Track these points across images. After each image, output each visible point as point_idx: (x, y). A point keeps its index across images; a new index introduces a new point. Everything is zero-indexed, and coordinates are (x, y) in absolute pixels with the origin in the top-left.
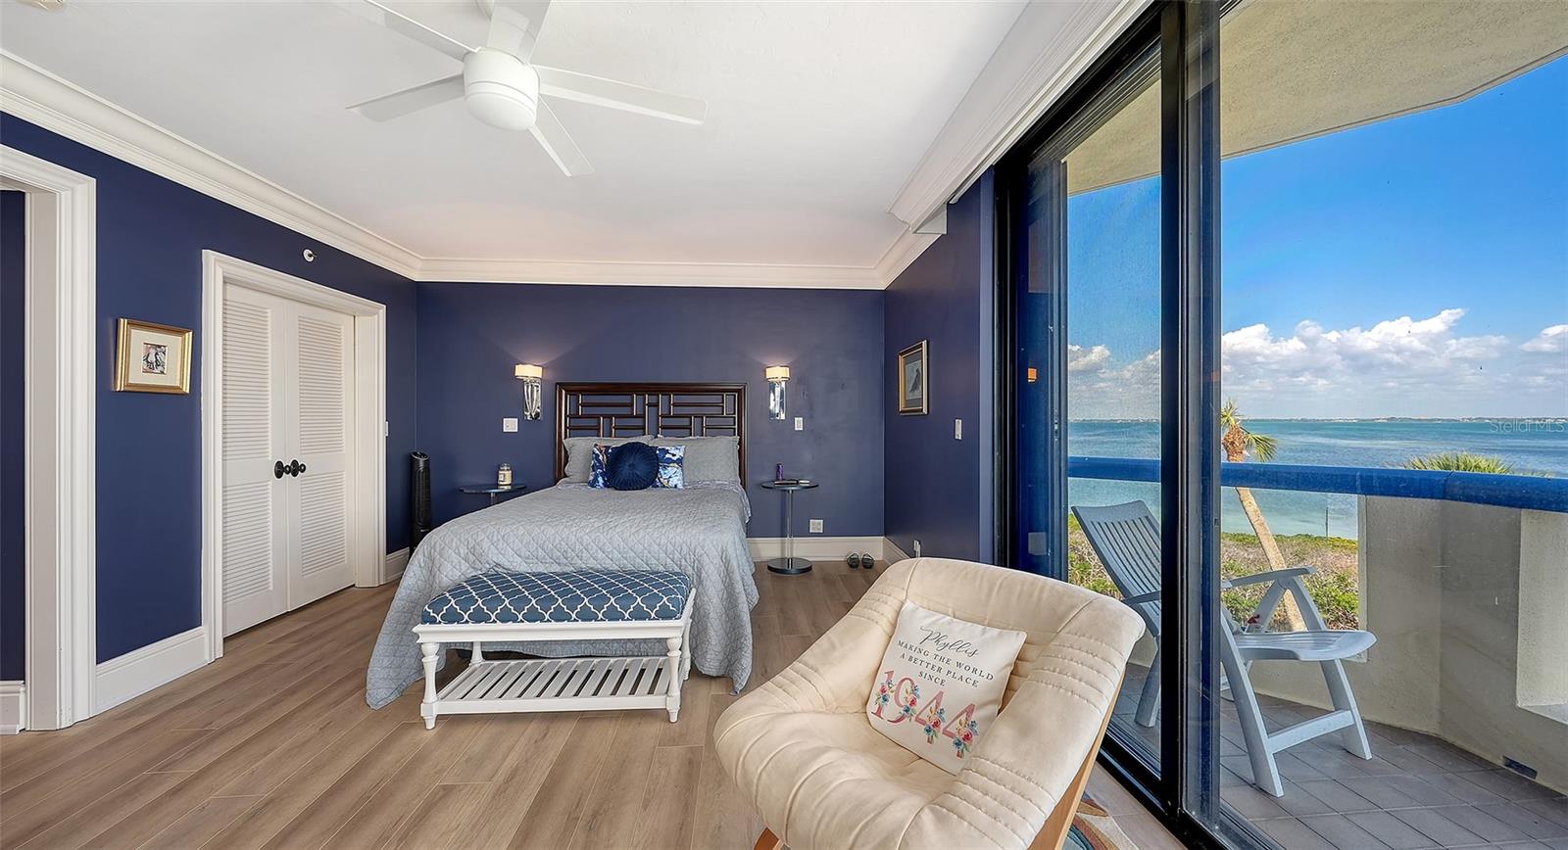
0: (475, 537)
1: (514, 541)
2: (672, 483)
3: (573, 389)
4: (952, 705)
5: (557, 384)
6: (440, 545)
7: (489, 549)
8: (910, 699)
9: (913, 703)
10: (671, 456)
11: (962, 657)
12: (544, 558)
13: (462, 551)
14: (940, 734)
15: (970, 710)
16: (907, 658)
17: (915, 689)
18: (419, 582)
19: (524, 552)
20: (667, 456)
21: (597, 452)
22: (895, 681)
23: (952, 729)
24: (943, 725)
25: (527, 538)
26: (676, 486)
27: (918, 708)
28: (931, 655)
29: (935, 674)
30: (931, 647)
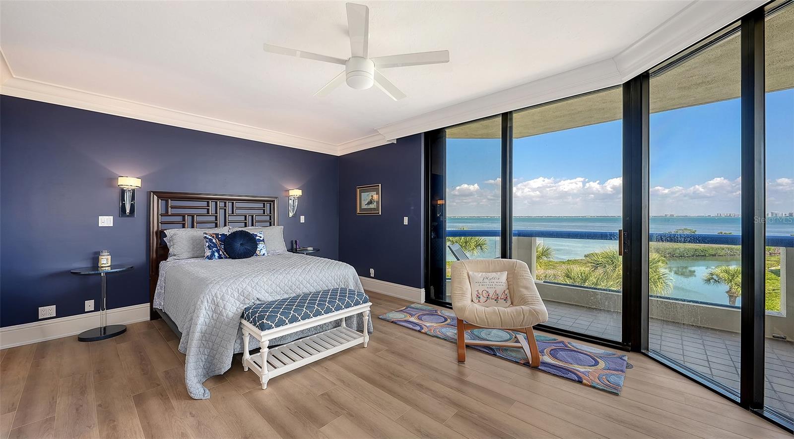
0: (241, 285)
1: (264, 285)
2: (262, 253)
3: (163, 196)
4: (500, 292)
5: (150, 192)
6: (220, 294)
7: (252, 291)
8: (487, 295)
9: (489, 295)
10: (259, 238)
11: (497, 281)
12: (280, 291)
13: (235, 295)
14: (500, 300)
15: (504, 292)
16: (481, 285)
17: (488, 292)
18: (206, 320)
19: (270, 290)
20: (257, 238)
21: (210, 237)
22: (480, 292)
23: (502, 297)
24: (499, 297)
25: (270, 282)
26: (264, 254)
27: (491, 296)
28: (488, 282)
29: (492, 287)
30: (486, 280)
